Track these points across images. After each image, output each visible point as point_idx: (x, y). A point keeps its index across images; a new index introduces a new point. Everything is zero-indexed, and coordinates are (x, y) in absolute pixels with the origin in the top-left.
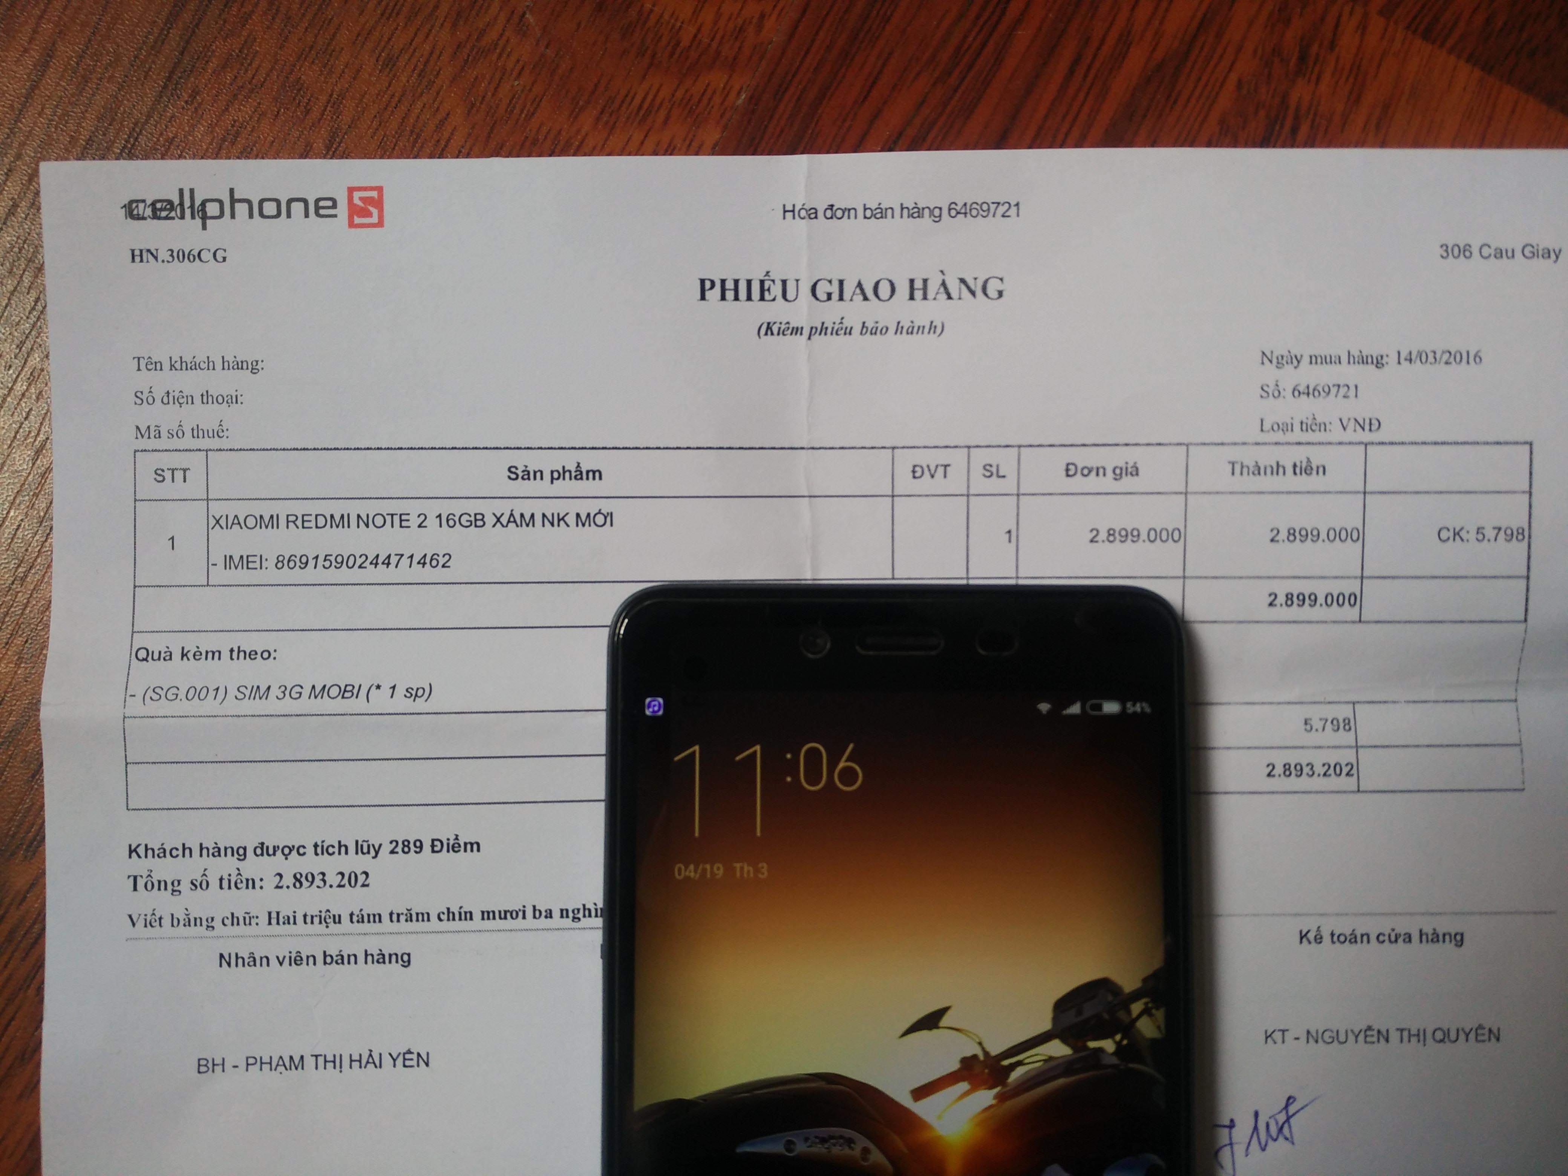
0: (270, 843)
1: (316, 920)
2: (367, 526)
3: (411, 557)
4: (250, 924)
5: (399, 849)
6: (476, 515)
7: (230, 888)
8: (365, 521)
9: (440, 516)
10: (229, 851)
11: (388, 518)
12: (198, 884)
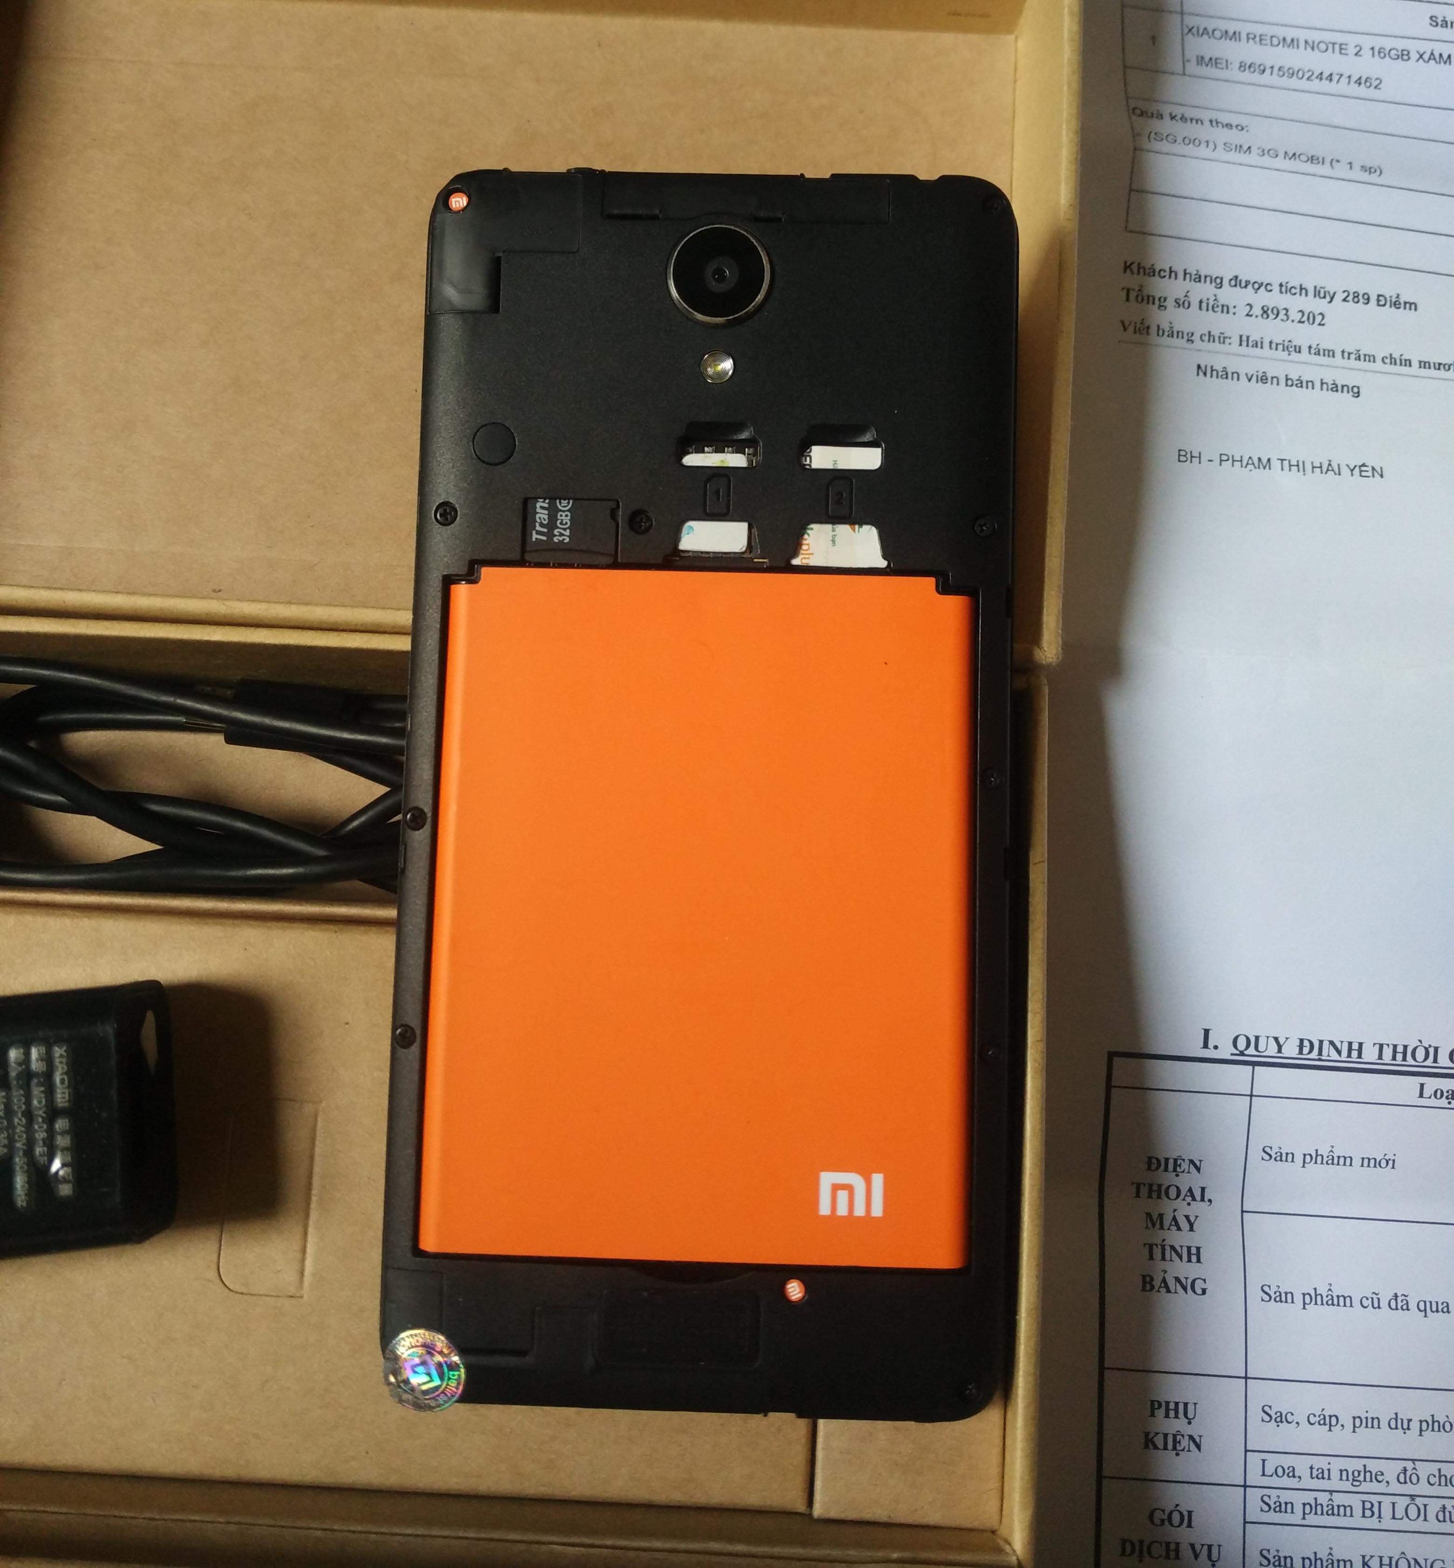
0: (1243, 277)
1: (1280, 347)
2: (1313, 48)
3: (1349, 77)
4: (1224, 342)
5: (1350, 298)
6: (1403, 50)
7: (1207, 310)
8: (1312, 46)
9: (1373, 49)
10: (1208, 279)
11: (1330, 46)
12: (1181, 303)
